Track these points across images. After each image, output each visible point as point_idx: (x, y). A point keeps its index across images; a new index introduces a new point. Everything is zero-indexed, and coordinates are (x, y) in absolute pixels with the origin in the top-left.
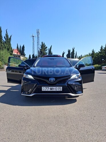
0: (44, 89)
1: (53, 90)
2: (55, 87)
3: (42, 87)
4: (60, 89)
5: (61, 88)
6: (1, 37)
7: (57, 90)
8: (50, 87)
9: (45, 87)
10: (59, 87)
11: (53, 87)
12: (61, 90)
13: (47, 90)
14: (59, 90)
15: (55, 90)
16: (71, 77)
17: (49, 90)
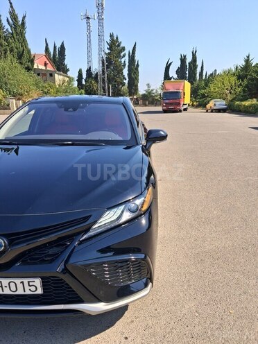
2: (5, 281)
4: (33, 288)
7: (20, 292)
10: (26, 281)
14: (27, 292)
15: (8, 292)
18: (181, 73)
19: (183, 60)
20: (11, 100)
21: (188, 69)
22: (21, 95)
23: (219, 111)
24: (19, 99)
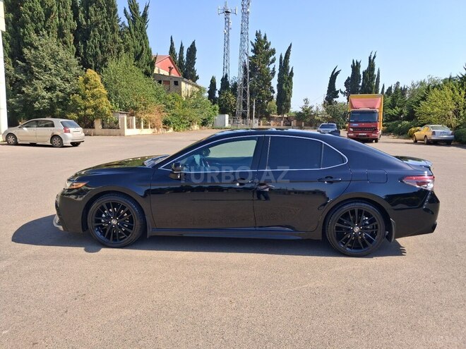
6: (112, 9)
18: (352, 85)
19: (355, 67)
20: (121, 116)
21: (363, 81)
24: (132, 115)
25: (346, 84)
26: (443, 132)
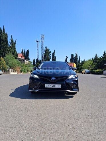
0: (47, 86)
1: (54, 87)
2: (55, 85)
3: (45, 85)
5: (61, 85)
7: (57, 87)
8: (51, 85)
9: (47, 85)
11: (54, 85)
12: (61, 87)
13: (49, 87)
14: (59, 87)
15: (55, 87)
16: (68, 77)
17: (51, 87)
18: (72, 60)
19: (72, 56)
20: (9, 69)
21: (74, 59)
22: (13, 67)
23: (87, 73)
24: (12, 69)
25: (70, 60)
26: (88, 71)
